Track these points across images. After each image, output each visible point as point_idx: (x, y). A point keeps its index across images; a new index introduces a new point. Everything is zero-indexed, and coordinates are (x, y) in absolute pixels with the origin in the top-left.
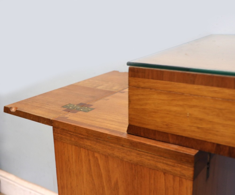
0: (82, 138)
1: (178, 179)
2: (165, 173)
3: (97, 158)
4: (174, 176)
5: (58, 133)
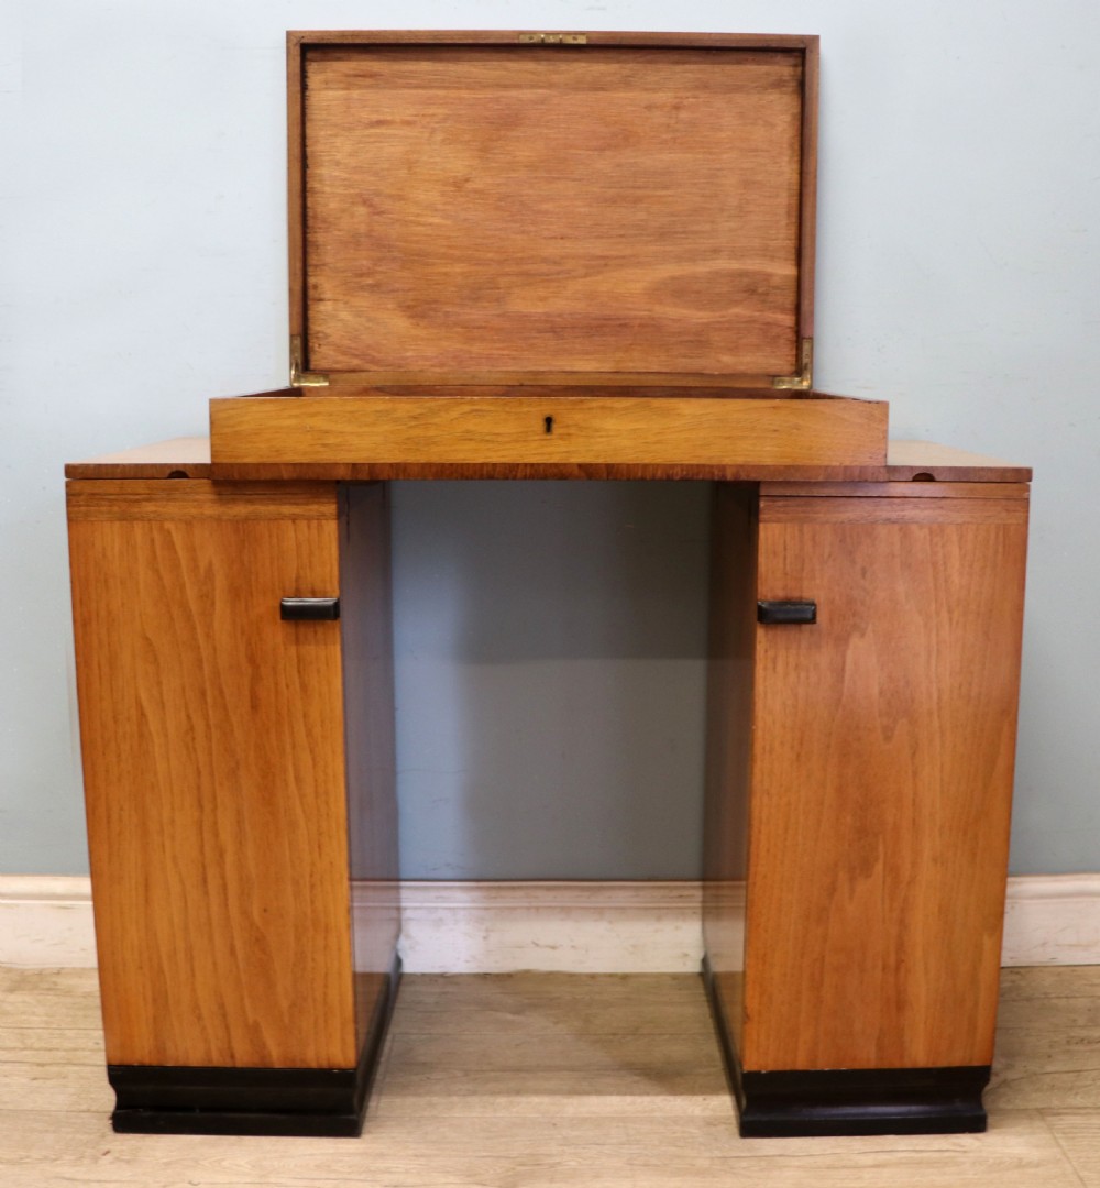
0: (137, 501)
1: (314, 523)
2: (295, 519)
3: (169, 533)
4: (309, 521)
5: (80, 506)
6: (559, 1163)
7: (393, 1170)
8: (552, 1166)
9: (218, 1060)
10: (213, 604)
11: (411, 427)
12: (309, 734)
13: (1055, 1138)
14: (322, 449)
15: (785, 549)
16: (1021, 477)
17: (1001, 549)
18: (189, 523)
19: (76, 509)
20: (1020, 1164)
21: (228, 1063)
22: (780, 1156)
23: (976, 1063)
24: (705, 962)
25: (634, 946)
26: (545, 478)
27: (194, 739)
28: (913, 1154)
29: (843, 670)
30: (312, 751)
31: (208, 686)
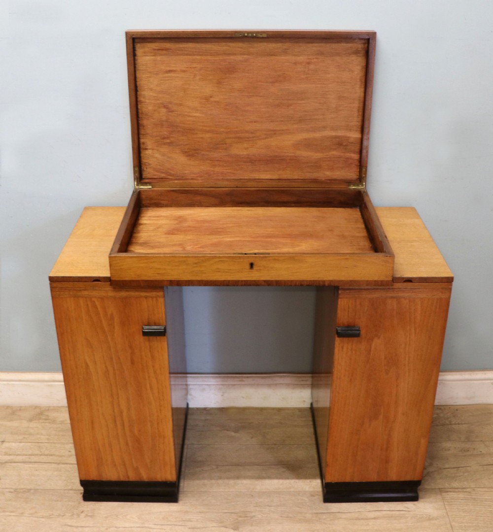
0: (80, 290)
1: (155, 299)
2: (146, 297)
3: (94, 302)
4: (152, 298)
6: (254, 516)
7: (192, 520)
8: (252, 517)
9: (122, 478)
10: (114, 328)
11: (194, 267)
12: (155, 372)
13: (444, 504)
14: (157, 275)
15: (349, 308)
16: (450, 280)
17: (438, 307)
18: (102, 299)
19: (55, 293)
20: (430, 519)
21: (127, 480)
22: (339, 512)
23: (415, 479)
24: (312, 404)
25: (283, 398)
26: (250, 285)
27: (109, 374)
28: (389, 512)
29: (370, 350)
30: (156, 378)
31: (113, 356)
